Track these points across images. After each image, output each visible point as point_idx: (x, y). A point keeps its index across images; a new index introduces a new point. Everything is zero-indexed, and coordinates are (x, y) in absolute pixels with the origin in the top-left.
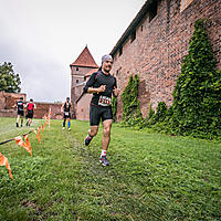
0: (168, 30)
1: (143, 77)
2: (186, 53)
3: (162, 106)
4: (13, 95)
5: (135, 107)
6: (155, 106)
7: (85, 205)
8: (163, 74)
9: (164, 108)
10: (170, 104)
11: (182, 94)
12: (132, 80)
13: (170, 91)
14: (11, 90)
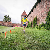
0: (44, 5)
1: (38, 17)
2: (49, 10)
3: (43, 23)
4: (9, 22)
5: (36, 24)
8: (43, 16)
9: (43, 24)
10: (45, 23)
11: (48, 20)
12: (35, 18)
14: (9, 21)
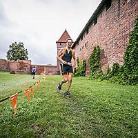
6: (111, 65)
7: (68, 129)
9: (118, 67)
10: (121, 64)
11: (130, 58)
13: (122, 55)
